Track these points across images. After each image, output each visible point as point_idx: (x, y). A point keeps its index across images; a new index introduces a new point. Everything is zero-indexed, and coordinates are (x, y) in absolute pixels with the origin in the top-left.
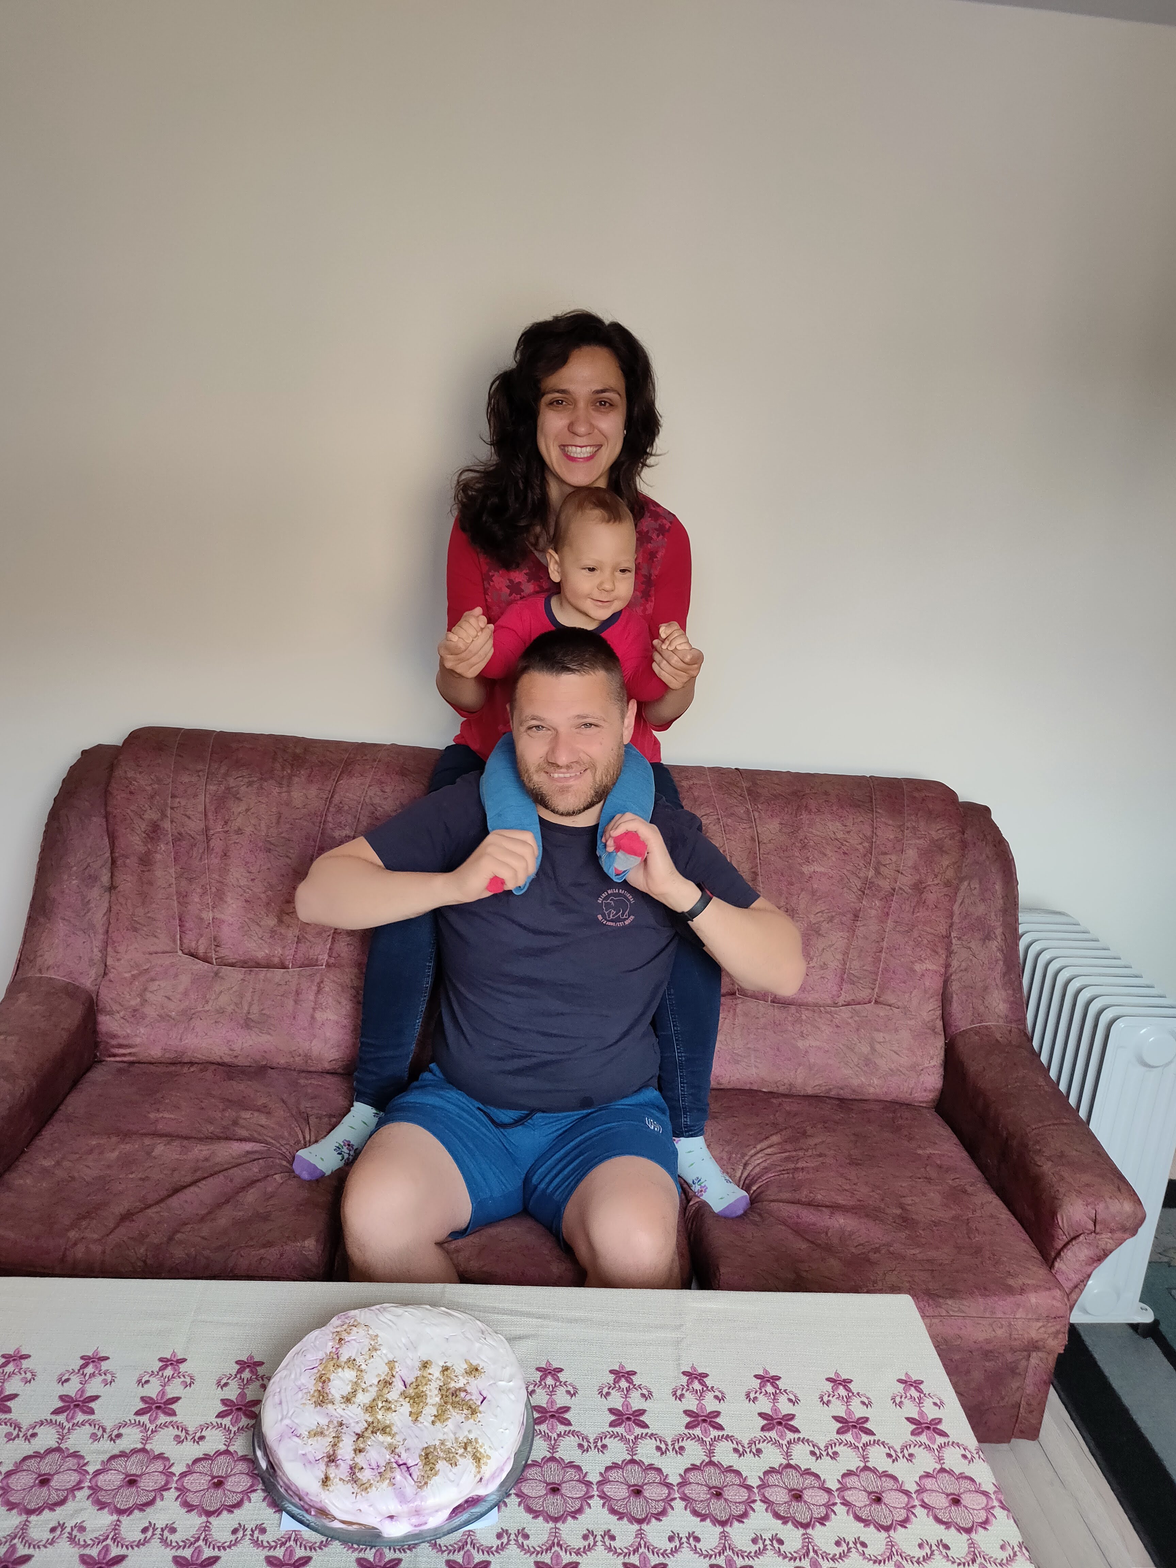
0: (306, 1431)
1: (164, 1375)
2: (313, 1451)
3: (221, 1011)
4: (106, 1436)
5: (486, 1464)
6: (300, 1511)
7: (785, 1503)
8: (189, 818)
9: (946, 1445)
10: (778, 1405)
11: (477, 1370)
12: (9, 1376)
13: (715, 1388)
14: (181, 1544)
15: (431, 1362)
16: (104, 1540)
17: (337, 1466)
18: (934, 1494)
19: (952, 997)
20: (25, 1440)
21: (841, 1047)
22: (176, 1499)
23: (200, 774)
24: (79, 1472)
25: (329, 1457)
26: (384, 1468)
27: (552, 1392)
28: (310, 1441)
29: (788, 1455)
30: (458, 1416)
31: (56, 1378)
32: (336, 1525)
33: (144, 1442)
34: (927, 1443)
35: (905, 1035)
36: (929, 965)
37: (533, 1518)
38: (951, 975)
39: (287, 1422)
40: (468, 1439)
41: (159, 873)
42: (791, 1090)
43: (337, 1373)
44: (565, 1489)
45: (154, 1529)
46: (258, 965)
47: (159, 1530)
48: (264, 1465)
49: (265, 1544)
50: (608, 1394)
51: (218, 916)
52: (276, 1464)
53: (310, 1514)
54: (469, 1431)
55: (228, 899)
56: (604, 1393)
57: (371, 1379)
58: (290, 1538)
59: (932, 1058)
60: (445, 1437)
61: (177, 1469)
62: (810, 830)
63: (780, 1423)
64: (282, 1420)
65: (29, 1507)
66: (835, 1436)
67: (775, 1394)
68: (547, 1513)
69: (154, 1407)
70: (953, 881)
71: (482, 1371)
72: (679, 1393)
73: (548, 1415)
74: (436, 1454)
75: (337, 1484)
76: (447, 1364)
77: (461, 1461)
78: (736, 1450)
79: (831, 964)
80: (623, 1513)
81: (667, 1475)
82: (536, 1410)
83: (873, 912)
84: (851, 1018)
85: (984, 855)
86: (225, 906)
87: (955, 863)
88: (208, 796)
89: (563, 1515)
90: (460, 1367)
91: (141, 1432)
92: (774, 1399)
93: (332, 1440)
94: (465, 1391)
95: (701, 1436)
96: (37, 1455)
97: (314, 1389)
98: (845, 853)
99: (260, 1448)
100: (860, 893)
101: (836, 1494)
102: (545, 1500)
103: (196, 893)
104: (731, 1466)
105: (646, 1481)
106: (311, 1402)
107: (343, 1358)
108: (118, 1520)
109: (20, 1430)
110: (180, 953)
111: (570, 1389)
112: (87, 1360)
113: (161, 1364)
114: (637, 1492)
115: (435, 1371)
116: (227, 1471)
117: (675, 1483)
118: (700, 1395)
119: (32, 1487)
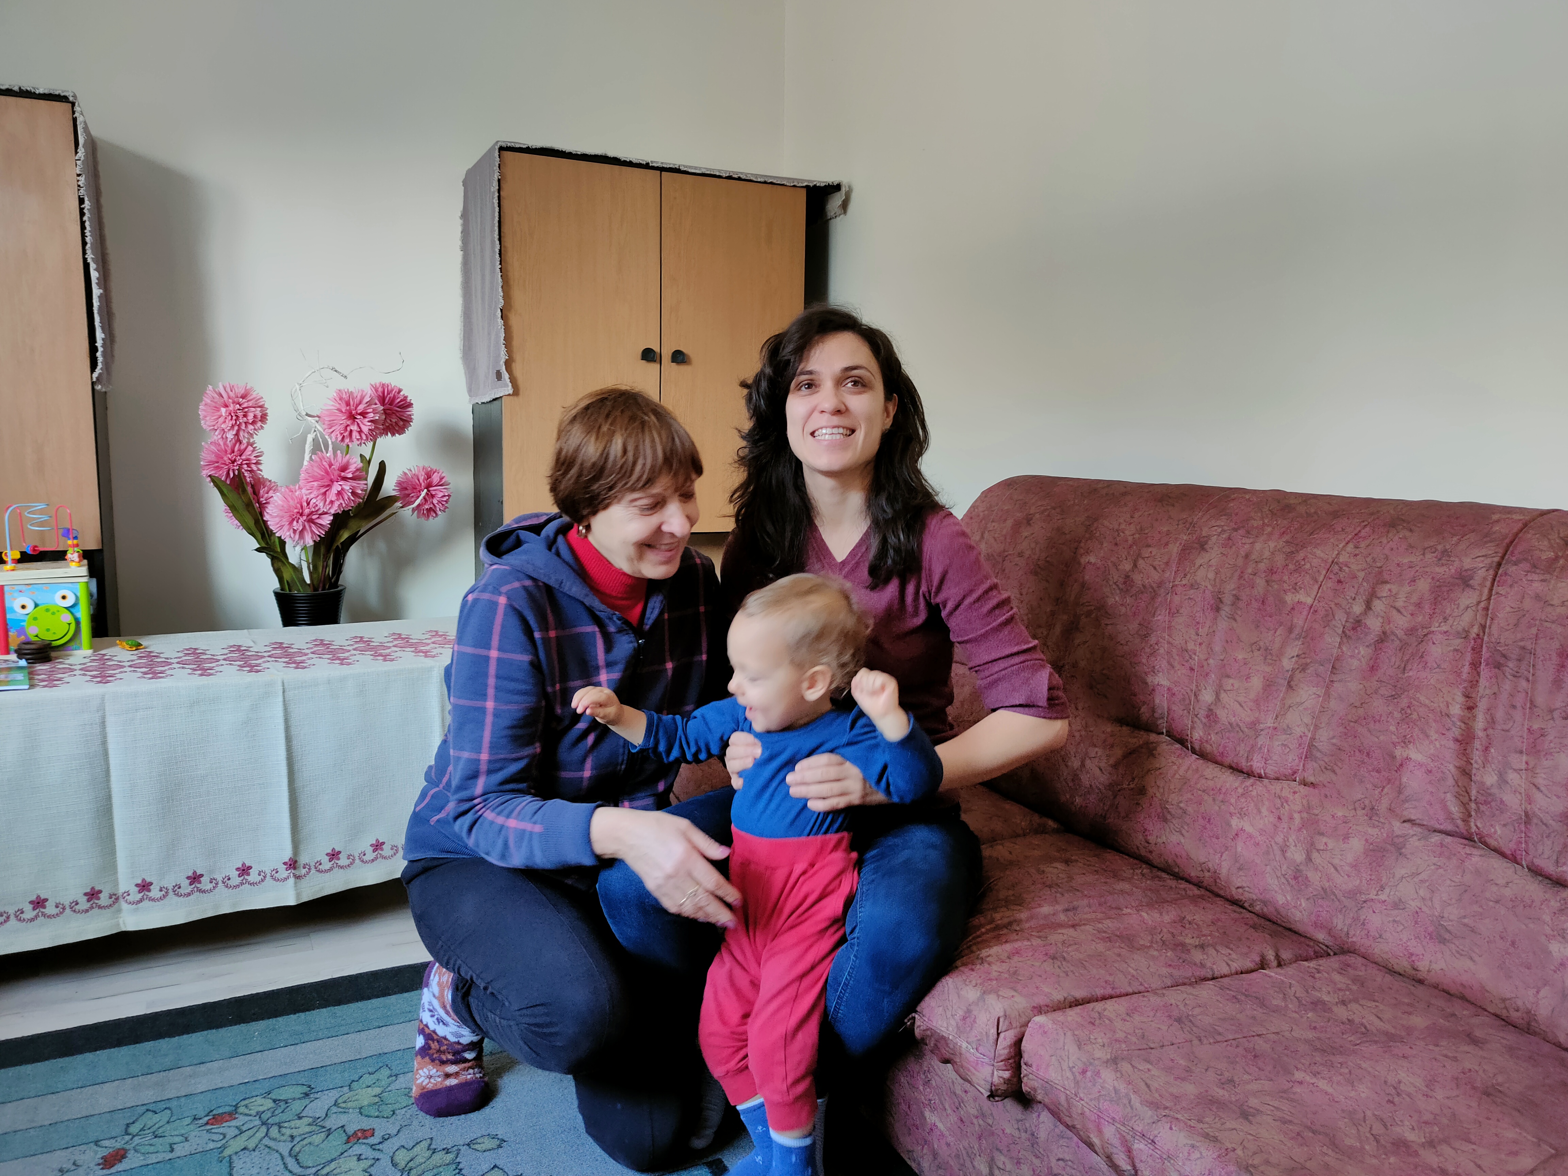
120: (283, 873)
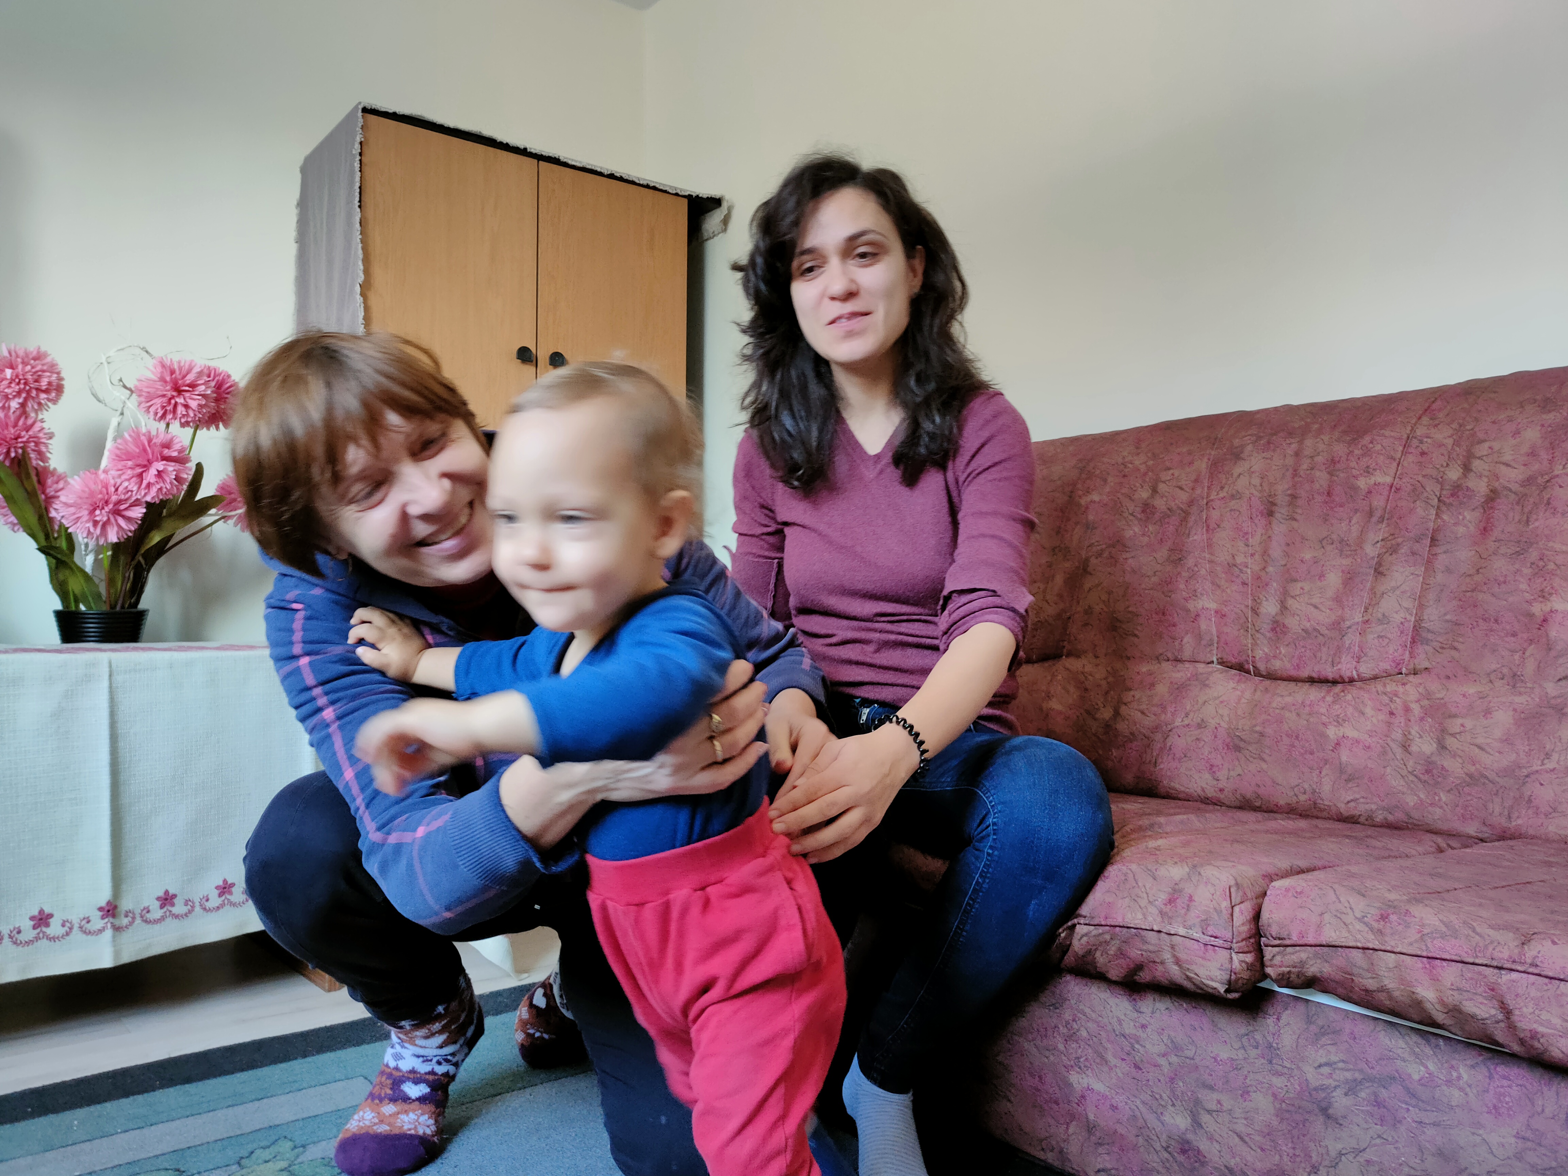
120: (97, 923)
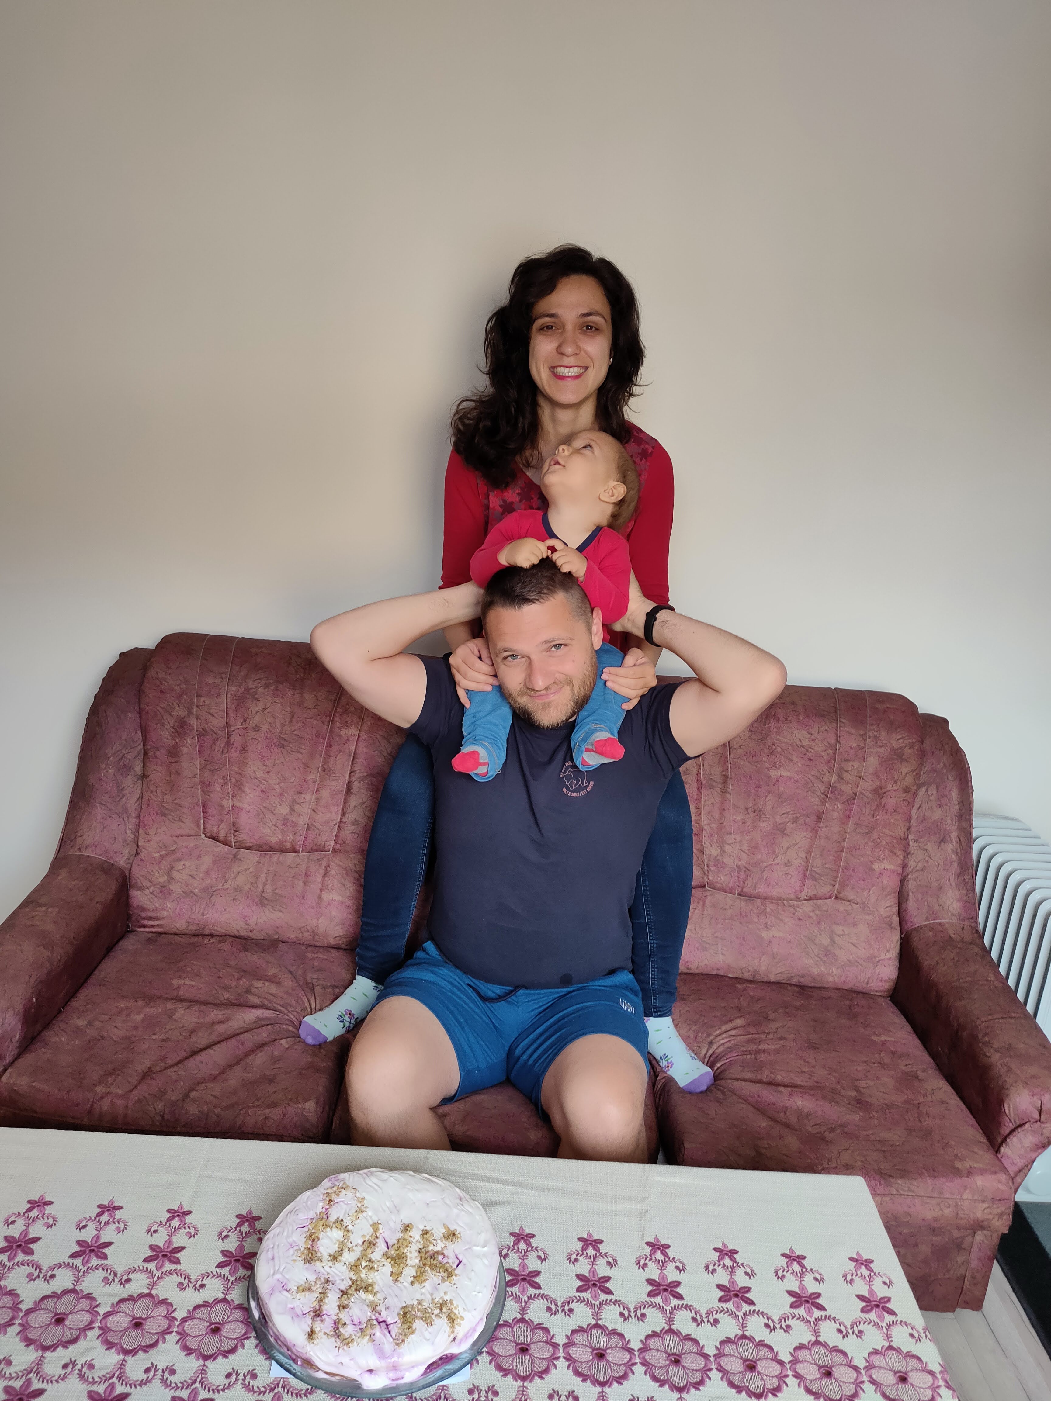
0: (295, 1286)
1: (171, 1226)
2: (301, 1306)
3: (238, 889)
4: (116, 1280)
5: (459, 1325)
6: (287, 1361)
7: (740, 1373)
8: (213, 715)
9: (895, 1323)
10: (736, 1278)
11: (454, 1235)
12: (33, 1221)
13: (676, 1259)
14: (180, 1385)
15: (413, 1226)
16: (111, 1378)
17: (322, 1321)
18: (882, 1371)
19: (908, 895)
20: (45, 1280)
21: (803, 938)
22: (177, 1342)
23: (223, 676)
24: (91, 1313)
25: (315, 1311)
26: (365, 1325)
27: (524, 1256)
28: (298, 1296)
29: (743, 1326)
30: (435, 1278)
31: (75, 1224)
32: (320, 1375)
33: (150, 1287)
34: (877, 1320)
35: (863, 929)
36: (887, 865)
37: (503, 1376)
38: (908, 875)
39: (278, 1276)
40: (444, 1300)
41: (185, 764)
42: (754, 976)
43: (326, 1232)
44: (533, 1350)
45: (156, 1370)
46: (272, 849)
47: (160, 1371)
48: (256, 1315)
49: (256, 1389)
50: (576, 1260)
51: (237, 804)
52: (268, 1316)
53: (296, 1363)
54: (445, 1293)
55: (246, 789)
56: (572, 1259)
57: (356, 1241)
58: (278, 1384)
59: (888, 951)
60: (423, 1297)
61: (180, 1315)
62: (778, 737)
63: (736, 1296)
64: (273, 1274)
65: (44, 1343)
66: (788, 1310)
67: (733, 1267)
68: (516, 1372)
69: (160, 1255)
70: (912, 788)
71: (459, 1236)
72: (642, 1262)
73: (520, 1278)
74: (414, 1313)
75: (321, 1338)
76: (427, 1228)
77: (437, 1321)
78: (694, 1319)
79: (795, 861)
80: (586, 1375)
81: (629, 1340)
82: (508, 1273)
83: (836, 815)
84: (813, 911)
85: (942, 764)
86: (243, 795)
87: (913, 771)
88: (229, 695)
89: (530, 1374)
90: (439, 1231)
91: (148, 1277)
92: (732, 1272)
93: (318, 1295)
94: (443, 1254)
95: (661, 1304)
96: (54, 1296)
97: (304, 1246)
98: (810, 759)
99: (254, 1300)
100: (823, 796)
101: (788, 1366)
102: (514, 1359)
103: (217, 783)
104: (689, 1335)
105: (609, 1345)
106: (301, 1259)
107: (332, 1219)
108: (124, 1360)
109: (40, 1271)
110: (203, 836)
111: (541, 1254)
112: (104, 1209)
113: (169, 1215)
114: (601, 1356)
115: (416, 1234)
116: (224, 1318)
117: (636, 1349)
118: (662, 1265)
119: (49, 1325)
